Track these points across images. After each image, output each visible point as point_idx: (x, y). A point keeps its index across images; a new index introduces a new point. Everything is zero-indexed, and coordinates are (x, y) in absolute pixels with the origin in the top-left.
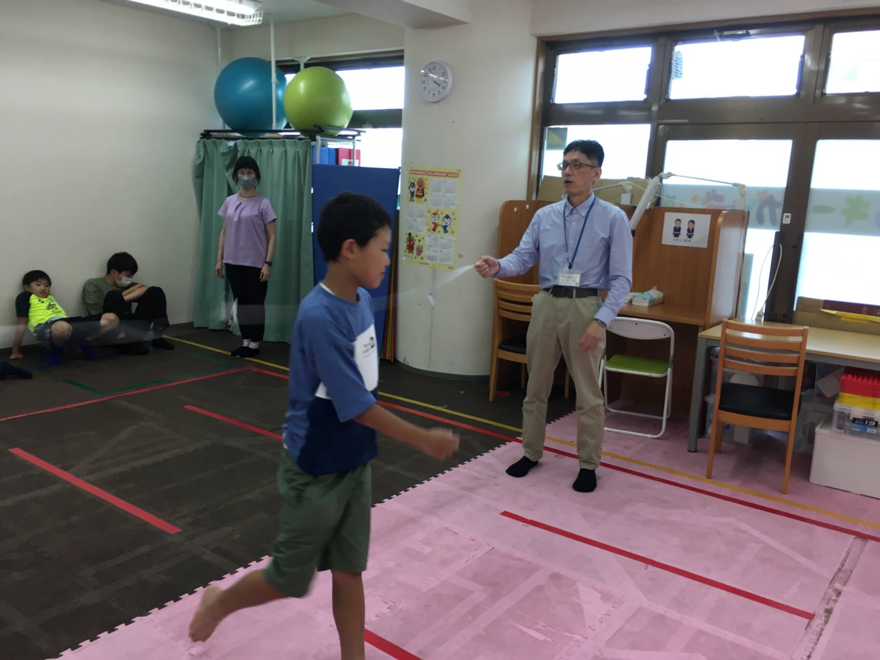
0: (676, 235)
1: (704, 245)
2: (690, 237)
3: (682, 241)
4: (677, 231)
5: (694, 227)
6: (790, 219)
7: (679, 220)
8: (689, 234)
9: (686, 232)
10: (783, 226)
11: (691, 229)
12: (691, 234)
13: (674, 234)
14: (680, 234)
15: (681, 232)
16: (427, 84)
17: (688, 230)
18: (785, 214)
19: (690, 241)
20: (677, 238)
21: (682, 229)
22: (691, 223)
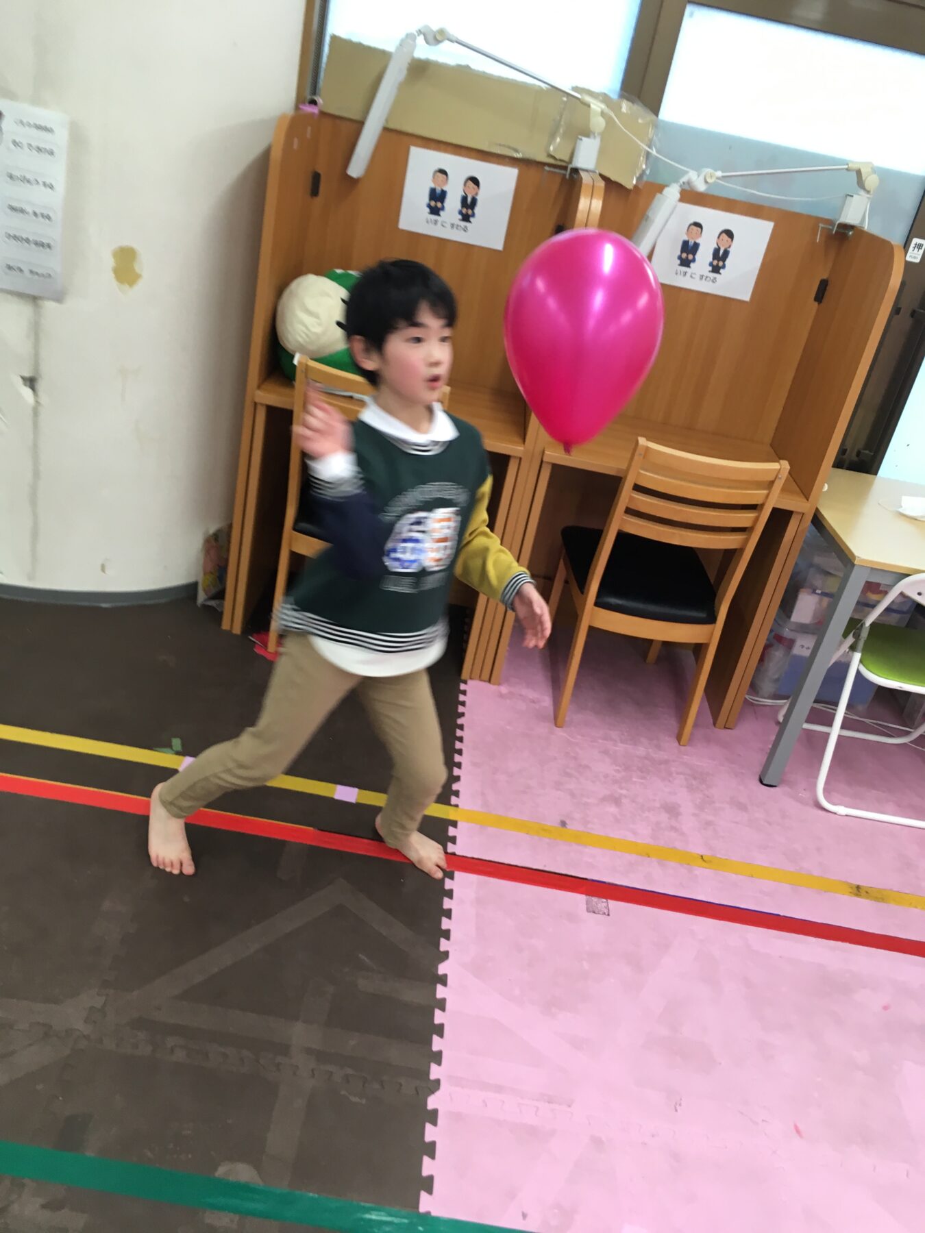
1: (746, 296)
2: (716, 270)
3: (697, 278)
4: (688, 251)
5: (730, 247)
6: (921, 252)
7: (697, 224)
8: (715, 263)
9: (710, 258)
10: (906, 268)
11: (721, 252)
12: (721, 264)
13: (680, 258)
14: (694, 260)
15: (698, 255)
17: (716, 251)
18: (915, 241)
19: (714, 280)
20: (684, 269)
21: (701, 248)
22: (724, 236)
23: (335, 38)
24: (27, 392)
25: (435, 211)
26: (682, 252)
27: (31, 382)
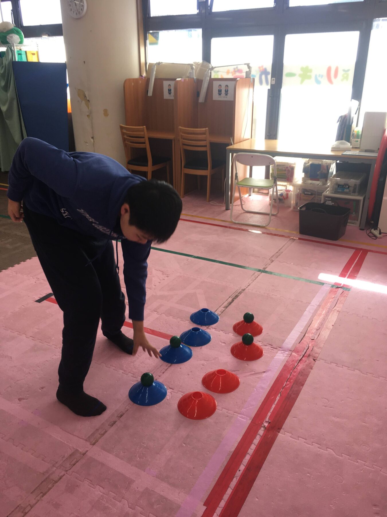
0: (220, 94)
2: (226, 95)
3: (223, 97)
4: (220, 91)
5: (228, 89)
6: (274, 81)
7: (220, 85)
10: (271, 85)
12: (227, 93)
14: (221, 93)
15: (222, 92)
16: (72, 7)
17: (225, 90)
18: (272, 79)
19: (226, 97)
20: (220, 96)
21: (222, 91)
22: (226, 87)
23: (149, 63)
24: (92, 140)
25: (170, 94)
26: (219, 92)
27: (93, 138)
